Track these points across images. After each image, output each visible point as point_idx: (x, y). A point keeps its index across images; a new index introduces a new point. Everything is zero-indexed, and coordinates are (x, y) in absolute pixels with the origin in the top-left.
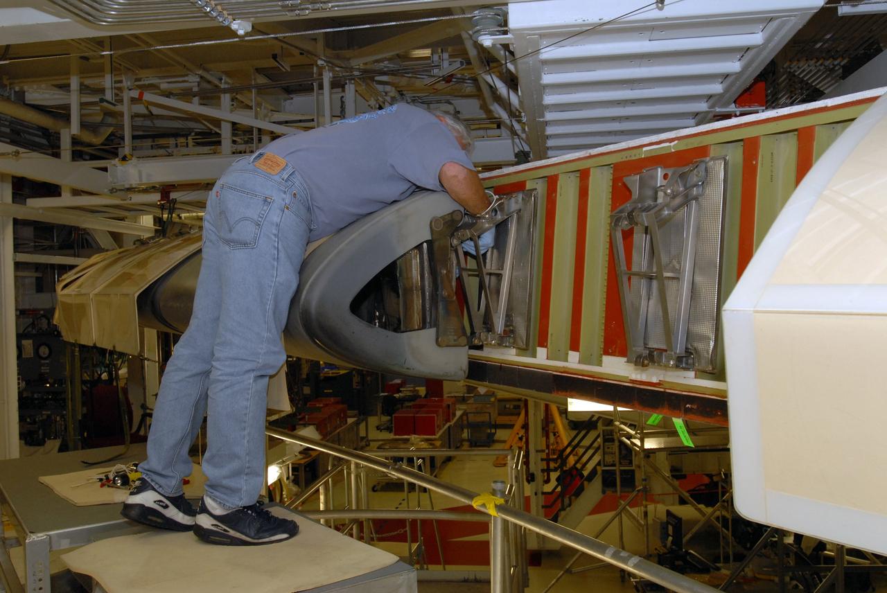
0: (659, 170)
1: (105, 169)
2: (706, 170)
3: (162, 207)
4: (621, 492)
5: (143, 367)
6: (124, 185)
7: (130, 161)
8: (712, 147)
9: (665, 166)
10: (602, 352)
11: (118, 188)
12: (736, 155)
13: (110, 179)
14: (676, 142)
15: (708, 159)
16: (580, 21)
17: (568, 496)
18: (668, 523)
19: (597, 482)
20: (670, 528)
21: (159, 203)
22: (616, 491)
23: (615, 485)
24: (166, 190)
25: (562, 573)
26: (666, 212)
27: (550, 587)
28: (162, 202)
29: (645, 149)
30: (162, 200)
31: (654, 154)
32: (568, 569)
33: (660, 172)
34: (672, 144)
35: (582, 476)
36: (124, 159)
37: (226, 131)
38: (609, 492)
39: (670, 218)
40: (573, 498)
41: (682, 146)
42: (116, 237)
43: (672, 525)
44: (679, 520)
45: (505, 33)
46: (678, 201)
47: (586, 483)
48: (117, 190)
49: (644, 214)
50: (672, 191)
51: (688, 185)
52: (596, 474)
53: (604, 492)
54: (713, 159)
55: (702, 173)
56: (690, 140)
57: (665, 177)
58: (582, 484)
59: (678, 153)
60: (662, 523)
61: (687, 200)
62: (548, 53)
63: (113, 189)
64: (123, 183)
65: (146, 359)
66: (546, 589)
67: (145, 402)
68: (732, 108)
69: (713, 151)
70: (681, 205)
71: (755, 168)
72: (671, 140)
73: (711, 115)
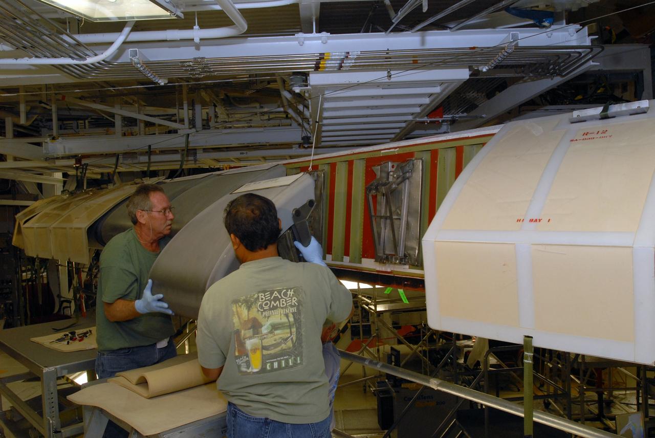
1: (39, 144)
2: (413, 165)
3: (77, 168)
4: (363, 338)
5: (58, 270)
7: (57, 140)
8: (416, 153)
9: (393, 161)
10: (361, 257)
11: (50, 157)
12: (427, 157)
13: (44, 151)
14: (398, 149)
15: (414, 159)
16: (347, 82)
18: (392, 354)
19: (348, 332)
20: (393, 357)
21: (74, 166)
22: (360, 338)
23: (359, 335)
24: (78, 159)
26: (394, 186)
28: (77, 165)
29: (382, 152)
30: (76, 164)
31: (387, 155)
33: (390, 164)
34: (396, 150)
36: (54, 139)
37: (118, 122)
38: (355, 339)
39: (396, 189)
41: (401, 151)
43: (394, 355)
44: (398, 352)
45: (307, 86)
46: (399, 180)
47: (341, 334)
48: (50, 159)
49: (383, 187)
50: (397, 175)
51: (404, 172)
52: (347, 328)
53: (352, 339)
54: (416, 159)
55: (411, 166)
56: (407, 148)
57: (393, 167)
58: (339, 335)
59: (398, 155)
60: (388, 355)
61: (404, 179)
62: (328, 94)
63: (46, 158)
64: (52, 154)
65: (60, 265)
67: (60, 293)
68: (425, 119)
69: (416, 155)
70: (401, 182)
71: (436, 164)
72: (395, 148)
73: (414, 122)
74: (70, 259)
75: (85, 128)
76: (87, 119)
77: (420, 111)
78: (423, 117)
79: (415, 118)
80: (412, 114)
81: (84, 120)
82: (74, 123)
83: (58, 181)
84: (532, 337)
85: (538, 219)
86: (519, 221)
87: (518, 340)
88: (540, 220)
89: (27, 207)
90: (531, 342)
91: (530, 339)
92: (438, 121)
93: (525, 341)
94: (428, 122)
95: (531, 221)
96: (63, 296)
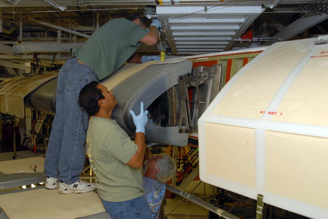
0: (202, 67)
1: (12, 45)
2: (216, 69)
3: (34, 60)
6: (19, 52)
7: (22, 43)
8: (218, 61)
9: (204, 66)
11: (17, 53)
12: (225, 64)
13: (14, 50)
14: (208, 58)
15: (217, 64)
16: (180, 13)
17: (186, 173)
21: (33, 59)
24: (36, 55)
25: (181, 201)
26: (202, 82)
27: (177, 206)
28: (34, 59)
29: (198, 59)
30: (34, 58)
31: (201, 61)
32: (184, 200)
34: (206, 58)
35: (192, 166)
36: (20, 42)
37: (59, 34)
39: (203, 84)
40: (188, 174)
41: (210, 59)
42: (16, 70)
45: (155, 15)
46: (206, 78)
47: (193, 169)
48: (17, 54)
49: (194, 83)
50: (204, 75)
52: (197, 165)
54: (218, 65)
55: (214, 69)
56: (212, 58)
57: (204, 69)
58: (192, 169)
59: (208, 62)
61: (210, 78)
62: (171, 21)
63: (15, 54)
64: (19, 51)
65: (26, 117)
66: (175, 207)
67: (26, 133)
68: (240, 39)
69: (219, 63)
70: (208, 80)
71: (230, 69)
72: (206, 57)
73: (233, 41)
74: (15, 115)
75: (44, 37)
76: (46, 31)
77: (235, 35)
78: (238, 38)
79: (233, 38)
80: (232, 36)
81: (44, 32)
82: (39, 33)
84: (263, 196)
85: (274, 112)
86: (261, 112)
87: (254, 196)
88: (275, 113)
89: (2, 81)
90: (262, 199)
91: (261, 197)
92: (248, 41)
93: (258, 198)
94: (242, 41)
95: (270, 113)
96: (27, 135)
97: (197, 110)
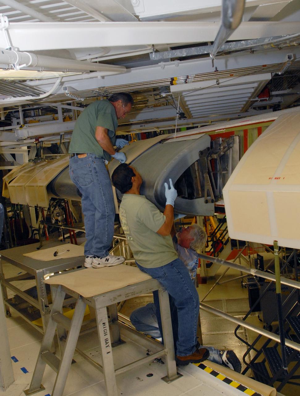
0: (221, 138)
2: (234, 139)
4: (239, 248)
5: (29, 210)
7: (24, 128)
8: (235, 132)
9: (222, 137)
12: (242, 134)
13: (16, 136)
14: (225, 130)
15: (234, 135)
17: (217, 252)
18: (258, 259)
19: (229, 245)
20: (259, 261)
21: (35, 143)
22: (237, 249)
23: (236, 246)
24: (37, 138)
25: (215, 284)
26: (222, 153)
27: (210, 291)
28: (36, 142)
29: (216, 131)
31: (218, 133)
32: (217, 283)
33: (221, 139)
34: (224, 130)
35: (222, 242)
36: (21, 127)
37: (60, 112)
38: (234, 249)
39: (224, 155)
40: (219, 253)
41: (227, 131)
42: (13, 155)
43: (259, 259)
44: (262, 257)
46: (226, 149)
47: (224, 246)
48: (20, 140)
49: (215, 155)
50: (223, 147)
51: (229, 144)
52: (229, 241)
53: (232, 249)
54: (236, 136)
56: (229, 129)
57: (223, 140)
58: (223, 246)
59: (226, 133)
60: (255, 259)
61: (229, 148)
63: (18, 140)
64: (22, 137)
65: (30, 206)
66: (209, 292)
67: (31, 224)
68: (257, 99)
69: (235, 134)
70: (227, 150)
71: (247, 138)
72: (224, 129)
73: (250, 101)
74: (37, 205)
75: (39, 116)
76: (40, 109)
77: (251, 96)
78: (255, 98)
81: (38, 109)
83: (24, 151)
84: (277, 241)
85: (279, 177)
86: (270, 178)
87: (271, 243)
88: (280, 178)
90: (277, 243)
92: (266, 99)
93: (274, 243)
94: (259, 100)
95: (276, 178)
96: (34, 227)
97: (221, 180)
